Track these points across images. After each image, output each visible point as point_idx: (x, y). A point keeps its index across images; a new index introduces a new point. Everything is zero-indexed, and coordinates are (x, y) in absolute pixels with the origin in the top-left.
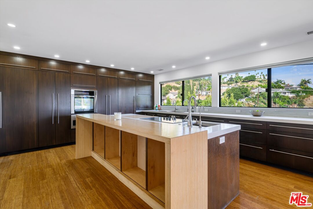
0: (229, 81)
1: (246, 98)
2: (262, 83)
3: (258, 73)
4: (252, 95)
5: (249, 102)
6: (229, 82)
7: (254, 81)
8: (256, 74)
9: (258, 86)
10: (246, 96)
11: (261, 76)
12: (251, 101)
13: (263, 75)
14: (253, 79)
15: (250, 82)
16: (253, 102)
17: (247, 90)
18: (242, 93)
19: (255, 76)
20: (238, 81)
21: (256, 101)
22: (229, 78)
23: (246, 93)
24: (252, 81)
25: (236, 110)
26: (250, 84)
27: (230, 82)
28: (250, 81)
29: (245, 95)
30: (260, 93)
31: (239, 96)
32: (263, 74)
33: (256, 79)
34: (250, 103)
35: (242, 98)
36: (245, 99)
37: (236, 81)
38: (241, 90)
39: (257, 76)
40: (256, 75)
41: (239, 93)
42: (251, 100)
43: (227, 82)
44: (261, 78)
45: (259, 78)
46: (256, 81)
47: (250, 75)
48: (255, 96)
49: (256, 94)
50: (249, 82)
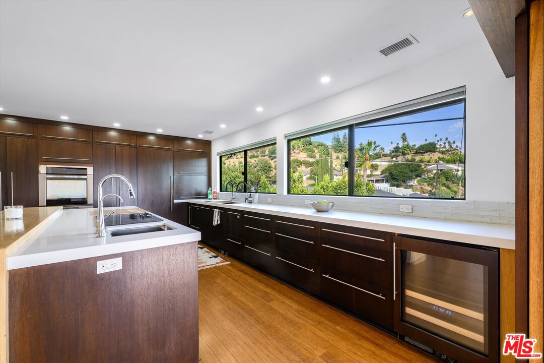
0: (393, 152)
1: (418, 178)
2: (445, 154)
3: (441, 140)
4: (427, 174)
5: (423, 185)
6: (393, 154)
7: (434, 151)
8: (438, 141)
9: (438, 160)
10: (417, 176)
11: (445, 143)
12: (426, 184)
13: (449, 142)
14: (432, 149)
15: (428, 154)
16: (428, 185)
17: (419, 166)
18: (411, 171)
19: (435, 144)
20: (406, 152)
21: (435, 184)
22: (394, 148)
23: (416, 170)
24: (430, 151)
25: (306, 200)
26: (426, 157)
27: (395, 154)
28: (427, 152)
29: (416, 174)
30: (441, 170)
31: (406, 175)
32: (448, 140)
33: (437, 148)
34: (424, 187)
35: (411, 178)
36: (416, 180)
37: (403, 152)
38: (409, 166)
39: (439, 143)
40: (436, 142)
41: (406, 171)
42: (426, 182)
43: (390, 153)
44: (445, 147)
45: (442, 147)
46: (437, 151)
47: (427, 142)
48: (432, 176)
49: (434, 172)
50: (425, 154)
